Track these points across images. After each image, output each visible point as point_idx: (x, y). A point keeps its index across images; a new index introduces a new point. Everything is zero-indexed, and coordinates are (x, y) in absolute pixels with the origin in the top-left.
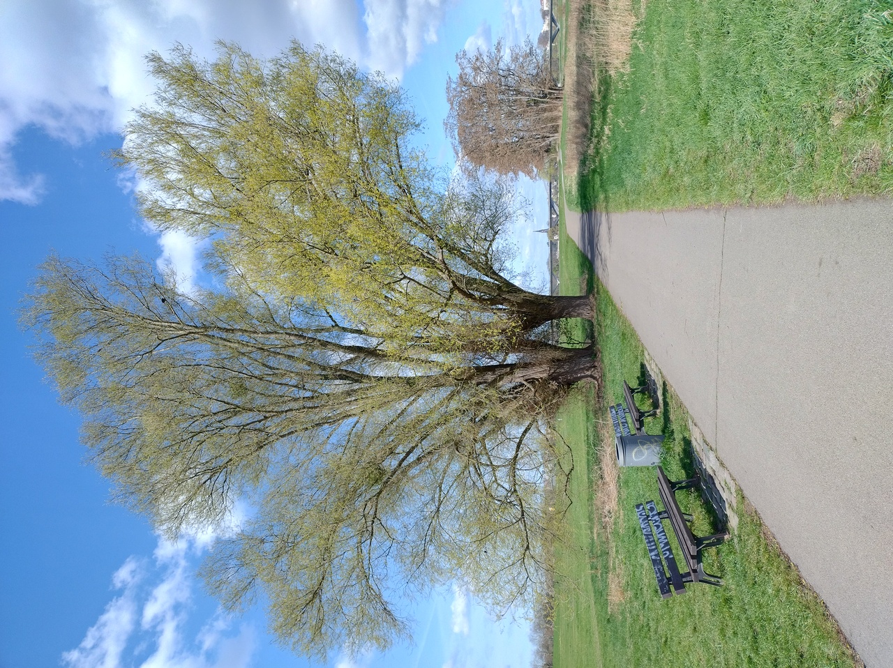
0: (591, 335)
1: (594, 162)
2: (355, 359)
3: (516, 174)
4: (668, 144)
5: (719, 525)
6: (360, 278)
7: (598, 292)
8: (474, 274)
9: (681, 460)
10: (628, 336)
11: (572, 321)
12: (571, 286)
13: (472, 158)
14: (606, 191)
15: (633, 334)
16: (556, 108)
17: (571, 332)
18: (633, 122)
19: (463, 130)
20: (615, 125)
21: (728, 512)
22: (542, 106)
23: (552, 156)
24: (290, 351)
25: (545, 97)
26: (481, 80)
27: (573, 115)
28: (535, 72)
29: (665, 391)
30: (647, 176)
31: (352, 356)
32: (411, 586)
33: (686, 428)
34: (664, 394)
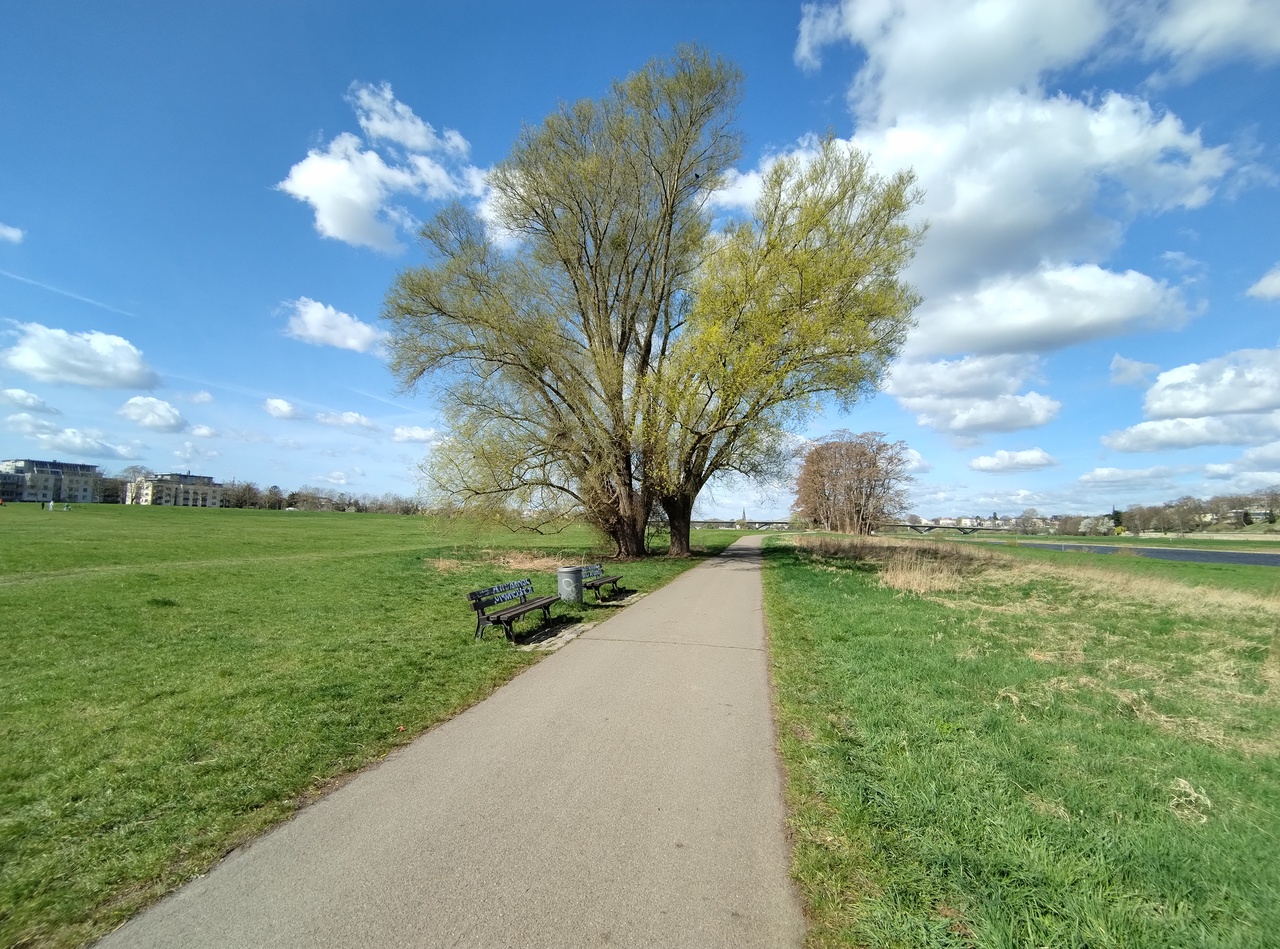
0: (656, 553)
1: (805, 559)
2: (640, 347)
3: (797, 492)
4: (818, 613)
5: (522, 639)
6: (712, 353)
7: (692, 560)
8: (712, 454)
9: (565, 616)
10: (658, 581)
11: (669, 538)
12: (698, 537)
13: (813, 454)
14: (779, 567)
15: (661, 585)
16: (853, 529)
17: (658, 536)
18: (837, 588)
19: (838, 446)
20: (835, 575)
21: (532, 646)
22: (856, 517)
23: (811, 525)
24: (648, 287)
25: (863, 519)
26: (882, 464)
27: (846, 542)
28: (885, 511)
29: (618, 606)
30: (791, 598)
31: (643, 344)
32: (444, 392)
33: (590, 620)
34: (614, 606)
